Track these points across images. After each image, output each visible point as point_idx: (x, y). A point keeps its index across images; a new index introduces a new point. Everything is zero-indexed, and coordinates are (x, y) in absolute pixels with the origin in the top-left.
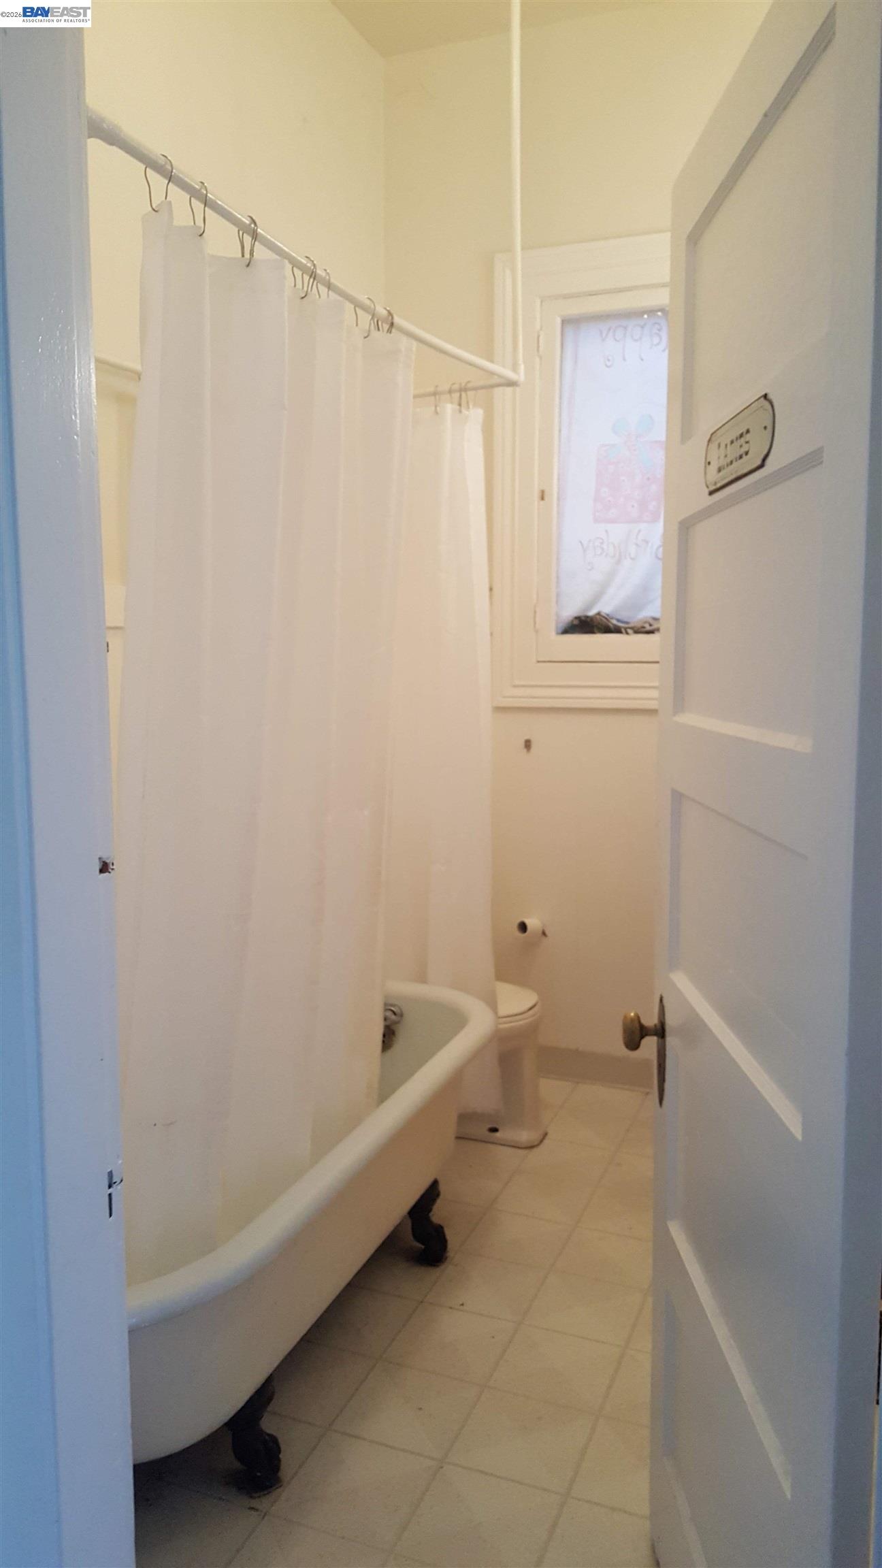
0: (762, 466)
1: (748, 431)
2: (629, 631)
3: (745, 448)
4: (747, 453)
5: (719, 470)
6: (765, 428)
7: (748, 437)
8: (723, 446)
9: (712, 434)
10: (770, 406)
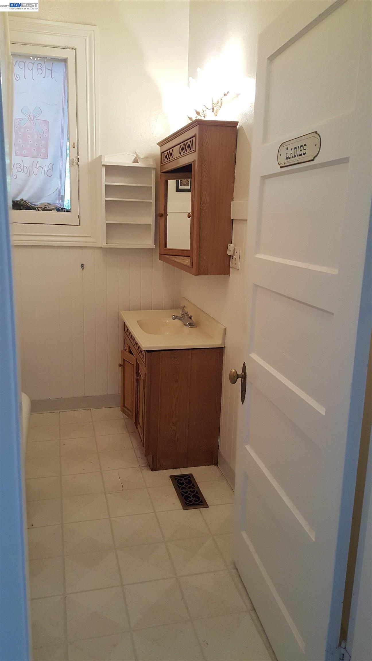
0: (313, 160)
1: (305, 145)
2: (40, 209)
3: (304, 152)
4: (304, 154)
5: (287, 158)
6: (316, 145)
7: (305, 148)
8: (289, 149)
9: (282, 143)
10: (319, 137)
